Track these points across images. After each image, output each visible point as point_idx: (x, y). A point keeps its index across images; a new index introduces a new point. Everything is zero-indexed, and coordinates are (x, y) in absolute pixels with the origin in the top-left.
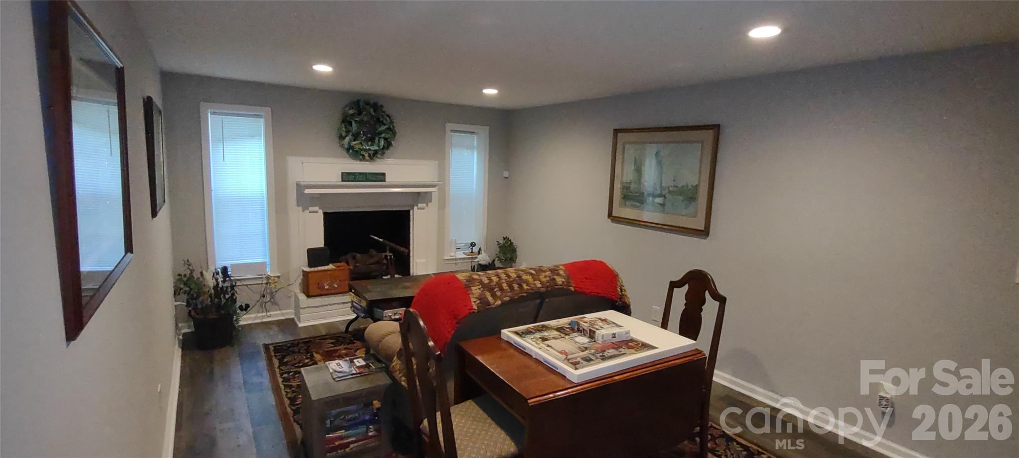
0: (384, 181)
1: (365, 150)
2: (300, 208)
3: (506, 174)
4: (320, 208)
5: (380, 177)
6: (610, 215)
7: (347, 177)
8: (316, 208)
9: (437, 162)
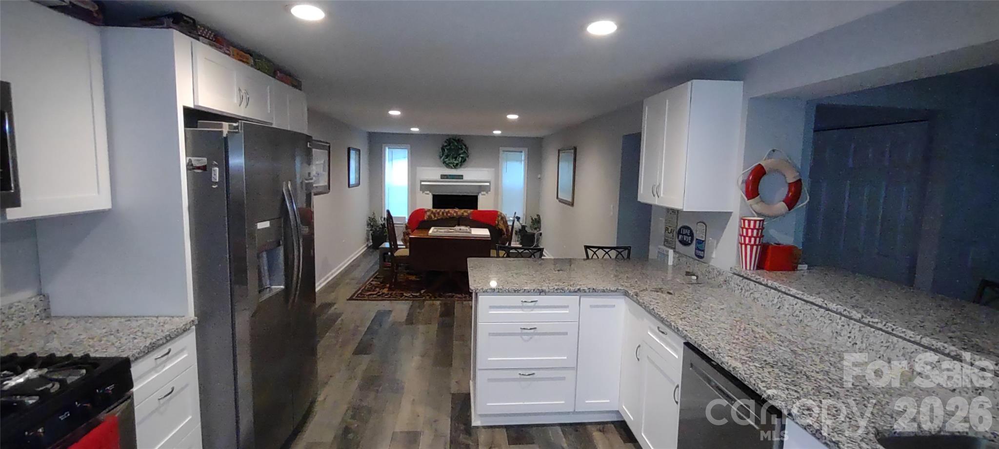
0: (462, 179)
1: (451, 163)
2: (422, 192)
3: (539, 176)
4: (430, 192)
5: (461, 177)
6: (557, 198)
7: (443, 177)
8: (428, 192)
9: (493, 169)
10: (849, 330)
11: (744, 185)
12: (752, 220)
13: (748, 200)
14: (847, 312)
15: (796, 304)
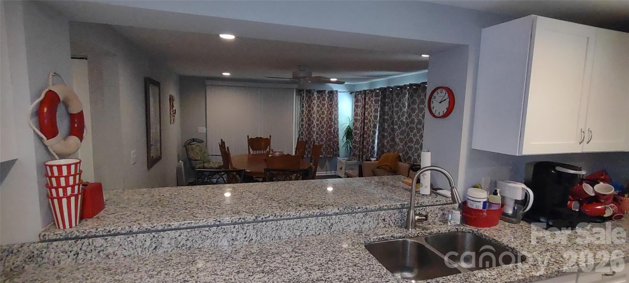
10: (244, 233)
11: (35, 119)
12: (55, 166)
13: (48, 139)
14: (242, 219)
15: (180, 236)
